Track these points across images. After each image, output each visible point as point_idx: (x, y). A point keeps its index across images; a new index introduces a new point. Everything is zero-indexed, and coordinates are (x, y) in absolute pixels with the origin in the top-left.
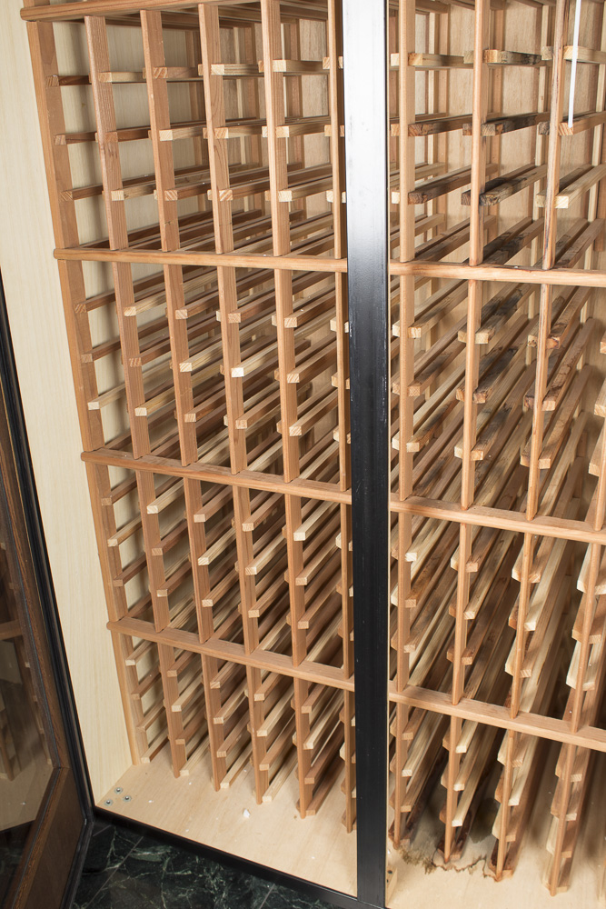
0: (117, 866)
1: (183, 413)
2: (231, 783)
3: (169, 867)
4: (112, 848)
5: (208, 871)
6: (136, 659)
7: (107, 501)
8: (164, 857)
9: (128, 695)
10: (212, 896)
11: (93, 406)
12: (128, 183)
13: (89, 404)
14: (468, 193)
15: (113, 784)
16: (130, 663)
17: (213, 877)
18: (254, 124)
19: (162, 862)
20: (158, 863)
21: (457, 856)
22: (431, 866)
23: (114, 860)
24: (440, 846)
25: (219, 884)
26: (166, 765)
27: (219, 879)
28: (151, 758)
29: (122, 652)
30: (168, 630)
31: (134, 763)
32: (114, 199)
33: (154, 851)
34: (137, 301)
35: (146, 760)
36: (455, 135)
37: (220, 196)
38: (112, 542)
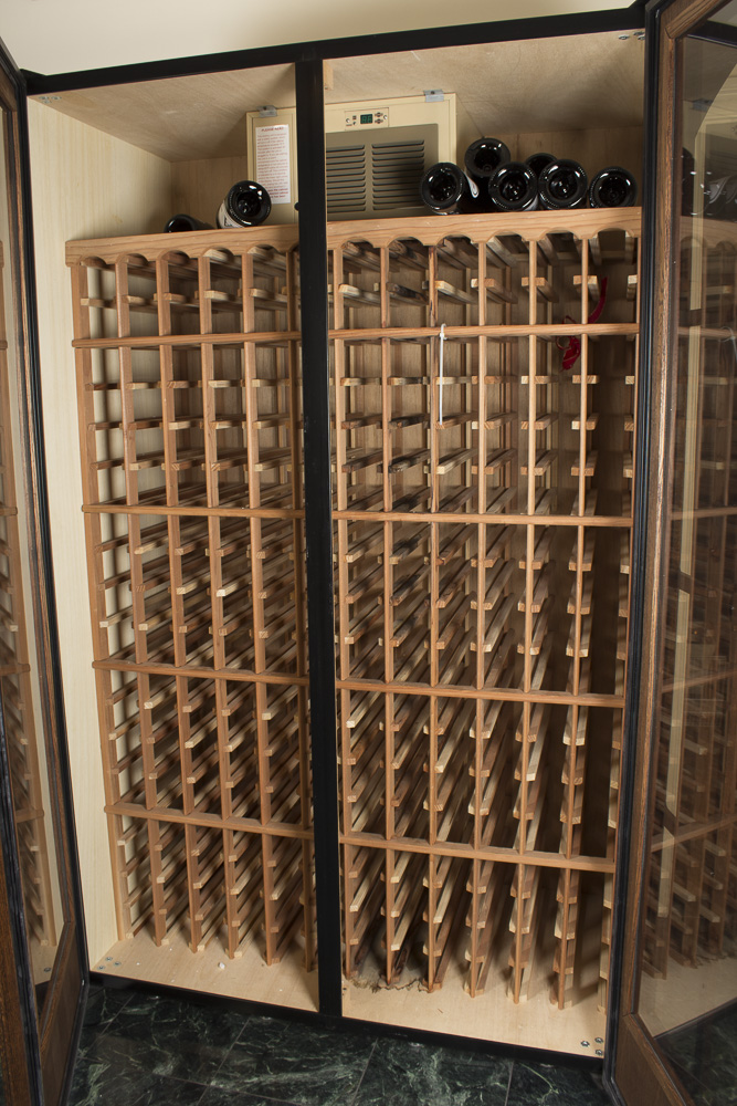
0: (111, 1020)
1: (178, 627)
2: (206, 945)
3: (156, 1018)
4: (105, 1009)
5: (191, 1017)
6: (126, 839)
7: (110, 701)
8: (151, 1011)
9: (118, 873)
10: (196, 1034)
11: (103, 624)
12: (140, 458)
13: (101, 623)
14: (382, 466)
15: (104, 954)
16: (121, 843)
17: (195, 1021)
18: (238, 419)
19: (150, 1015)
20: (146, 1016)
21: (397, 979)
22: (376, 988)
23: (106, 1017)
24: (383, 973)
25: (201, 1026)
26: (148, 938)
27: (200, 1021)
28: (135, 934)
29: (115, 833)
30: (157, 809)
31: (119, 939)
32: (132, 469)
33: (141, 1008)
34: (143, 544)
35: (130, 936)
36: (371, 428)
37: (212, 469)
38: (112, 736)
